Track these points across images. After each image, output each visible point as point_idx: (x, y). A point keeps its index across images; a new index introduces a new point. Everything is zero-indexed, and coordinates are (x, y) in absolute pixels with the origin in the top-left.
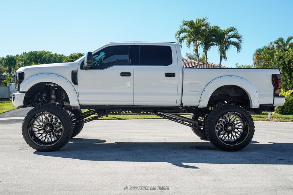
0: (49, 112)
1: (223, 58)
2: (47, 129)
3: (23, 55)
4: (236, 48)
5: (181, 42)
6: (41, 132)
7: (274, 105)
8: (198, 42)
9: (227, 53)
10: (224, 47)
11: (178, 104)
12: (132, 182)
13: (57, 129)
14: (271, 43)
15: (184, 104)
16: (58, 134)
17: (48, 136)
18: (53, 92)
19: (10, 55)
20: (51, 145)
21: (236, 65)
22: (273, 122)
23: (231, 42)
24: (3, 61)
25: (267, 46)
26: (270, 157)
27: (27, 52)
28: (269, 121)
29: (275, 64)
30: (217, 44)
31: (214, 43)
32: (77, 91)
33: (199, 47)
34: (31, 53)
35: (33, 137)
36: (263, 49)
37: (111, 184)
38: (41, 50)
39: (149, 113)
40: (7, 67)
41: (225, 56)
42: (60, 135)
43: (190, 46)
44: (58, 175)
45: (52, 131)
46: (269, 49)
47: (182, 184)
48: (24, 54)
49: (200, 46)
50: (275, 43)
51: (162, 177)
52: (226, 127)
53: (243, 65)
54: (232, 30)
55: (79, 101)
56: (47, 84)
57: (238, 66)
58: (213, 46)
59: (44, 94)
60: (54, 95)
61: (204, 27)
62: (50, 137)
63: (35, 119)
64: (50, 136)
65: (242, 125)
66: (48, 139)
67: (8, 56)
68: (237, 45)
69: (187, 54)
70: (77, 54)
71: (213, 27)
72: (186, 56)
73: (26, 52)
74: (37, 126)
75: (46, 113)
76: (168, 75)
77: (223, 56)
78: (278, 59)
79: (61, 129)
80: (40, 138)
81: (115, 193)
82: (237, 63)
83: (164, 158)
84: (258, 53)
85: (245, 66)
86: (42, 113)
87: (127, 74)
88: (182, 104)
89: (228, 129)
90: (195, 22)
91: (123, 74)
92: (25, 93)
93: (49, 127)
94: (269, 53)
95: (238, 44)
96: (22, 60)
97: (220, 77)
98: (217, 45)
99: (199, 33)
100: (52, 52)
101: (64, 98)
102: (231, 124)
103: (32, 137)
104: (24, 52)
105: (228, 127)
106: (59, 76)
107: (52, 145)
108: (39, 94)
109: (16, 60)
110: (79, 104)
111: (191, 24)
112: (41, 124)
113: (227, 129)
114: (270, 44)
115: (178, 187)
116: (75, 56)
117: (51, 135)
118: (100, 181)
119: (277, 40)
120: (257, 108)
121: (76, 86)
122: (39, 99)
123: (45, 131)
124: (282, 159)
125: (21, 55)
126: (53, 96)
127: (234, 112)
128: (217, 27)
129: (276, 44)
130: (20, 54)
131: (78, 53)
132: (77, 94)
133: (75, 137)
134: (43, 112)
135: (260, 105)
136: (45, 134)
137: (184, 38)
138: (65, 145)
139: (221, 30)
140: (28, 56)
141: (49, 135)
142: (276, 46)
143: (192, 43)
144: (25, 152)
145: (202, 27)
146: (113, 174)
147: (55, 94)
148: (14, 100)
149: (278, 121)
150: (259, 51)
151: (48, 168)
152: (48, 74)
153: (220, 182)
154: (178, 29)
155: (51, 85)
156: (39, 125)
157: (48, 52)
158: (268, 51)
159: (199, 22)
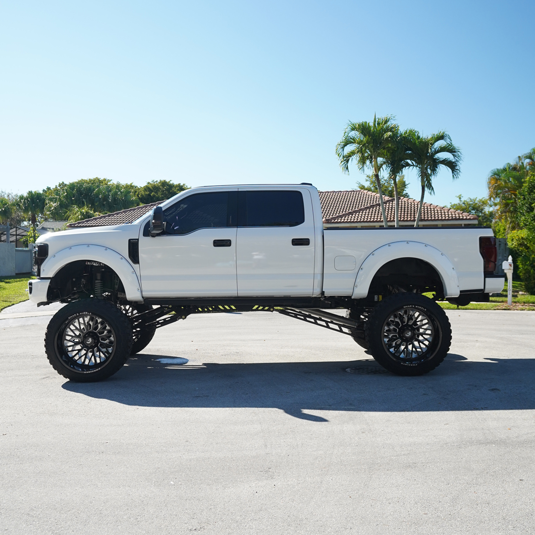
0: (90, 314)
1: (426, 189)
2: (87, 343)
3: (59, 188)
4: (450, 170)
5: (348, 161)
6: (78, 347)
7: (486, 291)
8: (380, 160)
9: (434, 180)
10: (429, 170)
11: (316, 293)
12: (223, 437)
13: (105, 342)
14: (519, 157)
15: (328, 293)
16: (107, 349)
17: (90, 354)
18: (99, 276)
19: (33, 191)
20: (95, 371)
21: (458, 199)
22: (516, 311)
23: (441, 160)
24: (22, 201)
25: (513, 163)
26: (476, 386)
27: (65, 183)
28: (509, 310)
29: (524, 199)
30: (415, 164)
31: (409, 161)
32: (138, 275)
33: (381, 169)
34: (72, 186)
35: (64, 356)
36: (505, 170)
37: (187, 441)
38: (92, 177)
39: (267, 308)
40: (29, 212)
41: (431, 185)
42: (110, 352)
43: (365, 167)
44: (101, 426)
45: (96, 346)
46: (515, 169)
47: (306, 440)
48: (60, 185)
49: (384, 166)
50: (527, 157)
51: (275, 428)
52: (403, 333)
53: (472, 199)
54: (441, 137)
55: (141, 292)
56: (87, 264)
57: (461, 199)
58: (407, 167)
59: (83, 280)
60: (99, 281)
61: (389, 133)
62: (93, 357)
63: (68, 326)
64: (93, 355)
65: (431, 328)
66: (90, 360)
67: (30, 193)
68: (452, 166)
69: (368, 176)
70: (159, 183)
71: (406, 133)
72: (367, 181)
73: (63, 183)
74: (71, 337)
75: (86, 316)
76: (297, 242)
77: (426, 184)
78: (529, 189)
79: (111, 342)
80: (77, 358)
81: (190, 458)
82: (461, 195)
83: (289, 391)
84: (496, 176)
85: (476, 200)
86: (78, 314)
87: (226, 243)
88: (323, 293)
89: (406, 335)
90: (372, 124)
91: (218, 243)
92: (50, 280)
93: (91, 339)
94: (515, 178)
95: (454, 163)
96: (56, 199)
97: (389, 245)
98: (413, 165)
99: (380, 143)
100: (111, 180)
101: (117, 287)
102: (411, 326)
103: (62, 358)
104: (61, 183)
105: (405, 333)
106: (106, 249)
107: (97, 370)
108: (74, 280)
109: (44, 200)
110: (143, 297)
111: (364, 129)
112: (77, 333)
113: (403, 336)
114: (518, 160)
115: (297, 445)
116: (155, 185)
117: (95, 351)
118: (168, 436)
119: (529, 151)
120: (457, 296)
121: (136, 266)
122: (75, 289)
123: (85, 346)
124: (495, 389)
125: (54, 187)
126: (98, 283)
127: (413, 306)
128: (412, 133)
129: (528, 160)
130: (52, 187)
131: (161, 181)
132: (139, 279)
133: (140, 353)
134: (81, 314)
135: (461, 291)
136: (85, 350)
137: (352, 153)
138: (119, 369)
139: (421, 137)
140: (67, 192)
141: (91, 352)
142: (529, 163)
143: (368, 162)
144: (52, 383)
145: (385, 133)
146: (193, 423)
147: (101, 280)
148: (31, 293)
149: (524, 310)
150: (497, 172)
151: (85, 414)
152: (88, 245)
153: (372, 434)
154: (341, 138)
155: (94, 264)
156: (74, 335)
157: (105, 180)
158: (514, 173)
159: (379, 124)
